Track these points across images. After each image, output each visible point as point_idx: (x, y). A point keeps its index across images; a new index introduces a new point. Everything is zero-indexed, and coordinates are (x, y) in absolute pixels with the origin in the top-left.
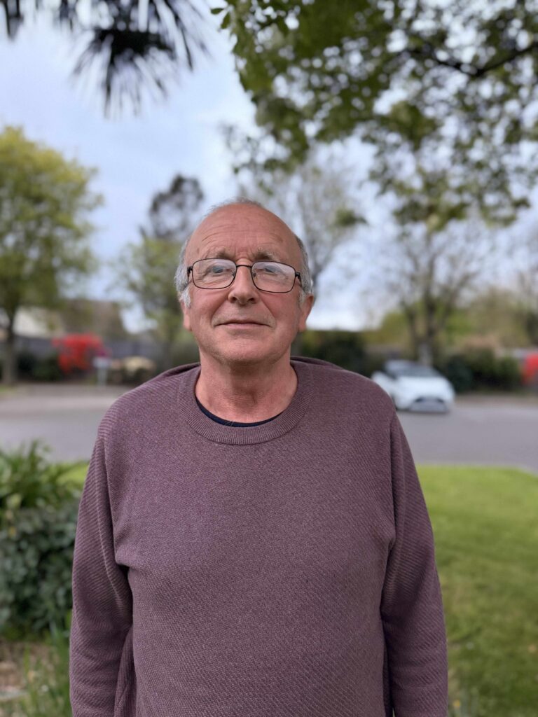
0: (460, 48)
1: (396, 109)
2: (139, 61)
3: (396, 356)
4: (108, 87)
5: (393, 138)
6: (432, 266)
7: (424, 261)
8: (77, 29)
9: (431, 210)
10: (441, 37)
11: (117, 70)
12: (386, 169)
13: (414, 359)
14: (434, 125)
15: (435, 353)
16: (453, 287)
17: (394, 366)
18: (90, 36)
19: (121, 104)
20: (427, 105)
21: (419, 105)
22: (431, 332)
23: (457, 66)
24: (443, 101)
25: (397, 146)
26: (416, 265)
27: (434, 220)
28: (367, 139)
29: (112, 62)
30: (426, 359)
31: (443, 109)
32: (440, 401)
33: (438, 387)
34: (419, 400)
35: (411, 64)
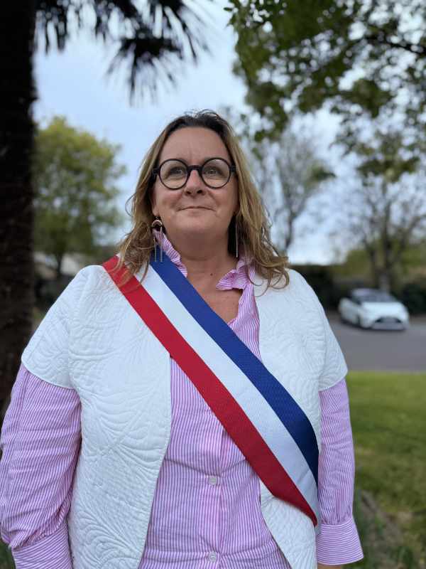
0: (409, 32)
1: (357, 85)
2: (155, 61)
3: (360, 285)
4: (132, 82)
5: (355, 108)
6: (387, 210)
7: (381, 207)
8: (109, 41)
9: (388, 164)
10: (393, 25)
11: (139, 70)
12: (350, 134)
13: (376, 286)
14: (389, 96)
15: (392, 281)
16: (406, 227)
17: (359, 293)
18: (118, 45)
19: (142, 94)
20: (382, 80)
21: (376, 80)
22: (388, 265)
23: (408, 47)
24: (395, 76)
25: (358, 115)
26: (375, 210)
27: (390, 173)
28: (335, 110)
29: (135, 64)
30: (385, 287)
31: (396, 82)
32: (398, 321)
33: (396, 310)
34: (379, 321)
35: (369, 48)
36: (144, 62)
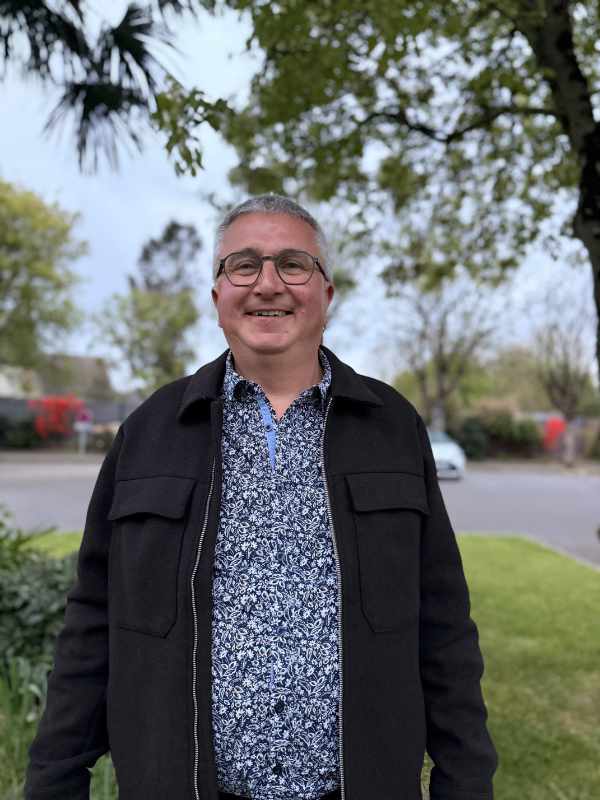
2: (114, 116)
6: (443, 322)
7: (434, 318)
9: (418, 269)
15: (448, 416)
18: (62, 91)
22: (443, 393)
26: (426, 322)
27: (423, 279)
28: (349, 197)
36: (98, 116)
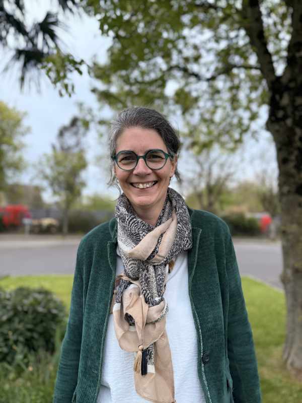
6: (210, 169)
7: (206, 166)
11: (27, 70)
16: (221, 181)
18: (13, 53)
19: (30, 87)
22: (211, 204)
26: (202, 169)
29: (25, 65)
36: (32, 65)
